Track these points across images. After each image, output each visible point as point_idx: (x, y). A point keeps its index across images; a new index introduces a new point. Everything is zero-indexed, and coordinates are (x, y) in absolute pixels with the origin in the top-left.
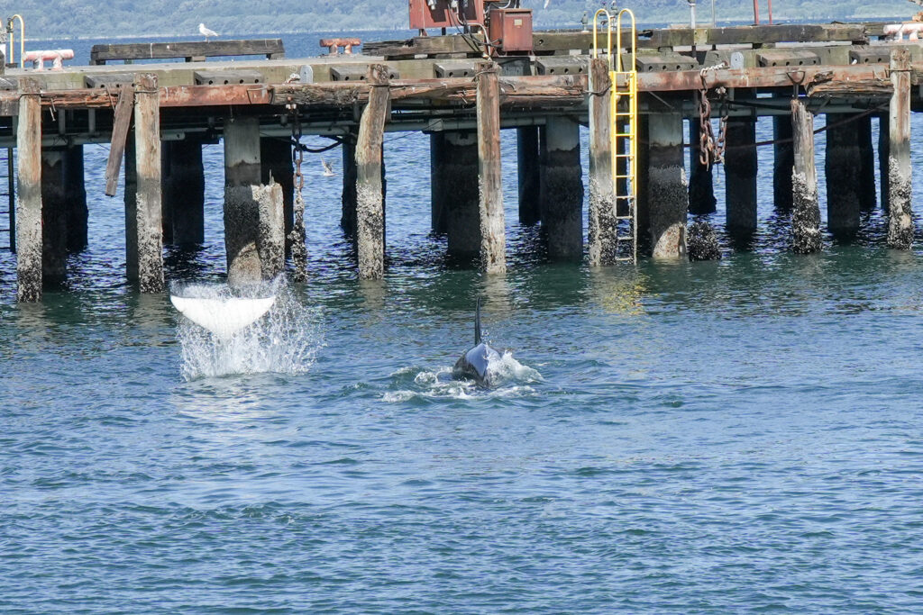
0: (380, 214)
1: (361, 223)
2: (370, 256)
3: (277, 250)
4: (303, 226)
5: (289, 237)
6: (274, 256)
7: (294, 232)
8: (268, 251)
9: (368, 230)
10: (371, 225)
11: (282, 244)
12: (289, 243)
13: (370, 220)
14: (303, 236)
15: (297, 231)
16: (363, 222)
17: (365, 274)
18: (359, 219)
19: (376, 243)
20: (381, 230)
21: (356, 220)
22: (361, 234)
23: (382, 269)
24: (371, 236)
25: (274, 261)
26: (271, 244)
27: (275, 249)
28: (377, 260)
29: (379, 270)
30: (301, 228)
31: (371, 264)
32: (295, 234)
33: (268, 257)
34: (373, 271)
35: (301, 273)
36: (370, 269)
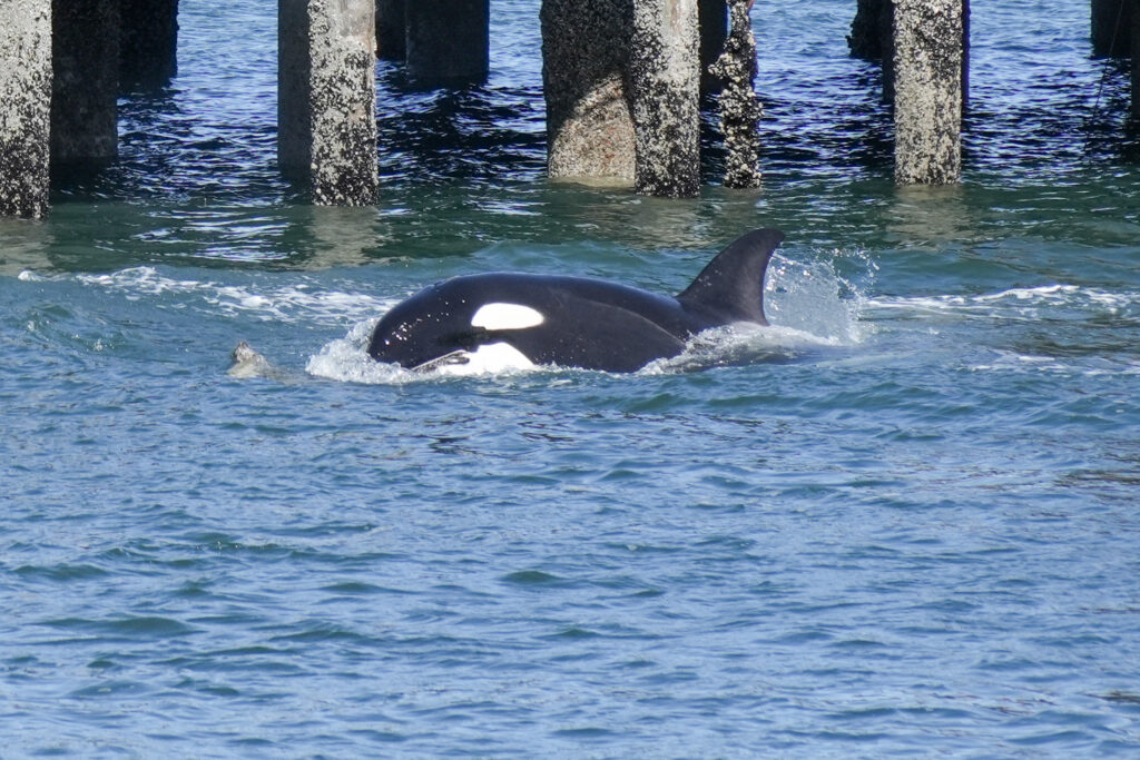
0: (954, 14)
1: (904, 37)
2: (926, 126)
3: (680, 103)
4: (751, 41)
5: (714, 69)
6: (672, 121)
7: (726, 57)
8: (654, 107)
9: (923, 57)
10: (930, 43)
11: (694, 88)
12: (711, 86)
13: (929, 31)
14: (751, 68)
15: (735, 53)
16: (909, 35)
17: (913, 172)
18: (901, 25)
19: (943, 90)
20: (956, 57)
21: (889, 29)
22: (905, 70)
23: (958, 160)
24: (929, 73)
25: (672, 133)
26: (662, 87)
27: (674, 101)
28: (946, 138)
29: (948, 163)
30: (745, 45)
31: (927, 147)
32: (729, 62)
33: (655, 123)
34: (933, 165)
35: (745, 166)
36: (925, 160)
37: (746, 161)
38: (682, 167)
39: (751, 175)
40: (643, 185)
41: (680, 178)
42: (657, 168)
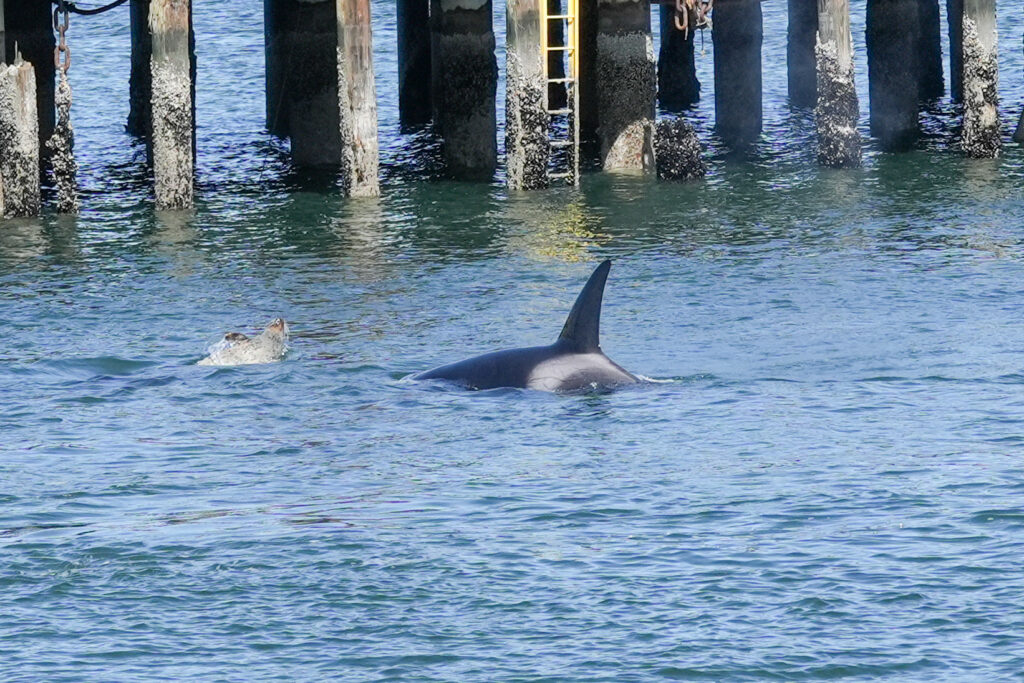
0: (187, 109)
1: (158, 122)
2: (173, 173)
3: (28, 164)
4: (70, 127)
5: (49, 144)
6: (23, 174)
7: (56, 136)
8: (13, 166)
9: (170, 133)
10: (173, 126)
11: (36, 155)
12: (46, 153)
13: (172, 118)
14: (70, 142)
15: (61, 134)
16: (161, 121)
17: (165, 200)
18: (156, 116)
19: (182, 152)
20: (188, 133)
21: (150, 118)
22: (159, 140)
23: (191, 192)
24: (173, 143)
25: (23, 181)
26: (17, 155)
27: (24, 163)
28: (184, 180)
29: (186, 193)
30: (66, 130)
31: (173, 185)
32: (57, 140)
33: (14, 175)
34: (177, 196)
35: (68, 199)
36: (173, 193)
37: (69, 195)
38: (30, 200)
39: (72, 204)
40: (8, 211)
41: (30, 207)
42: (16, 201)
